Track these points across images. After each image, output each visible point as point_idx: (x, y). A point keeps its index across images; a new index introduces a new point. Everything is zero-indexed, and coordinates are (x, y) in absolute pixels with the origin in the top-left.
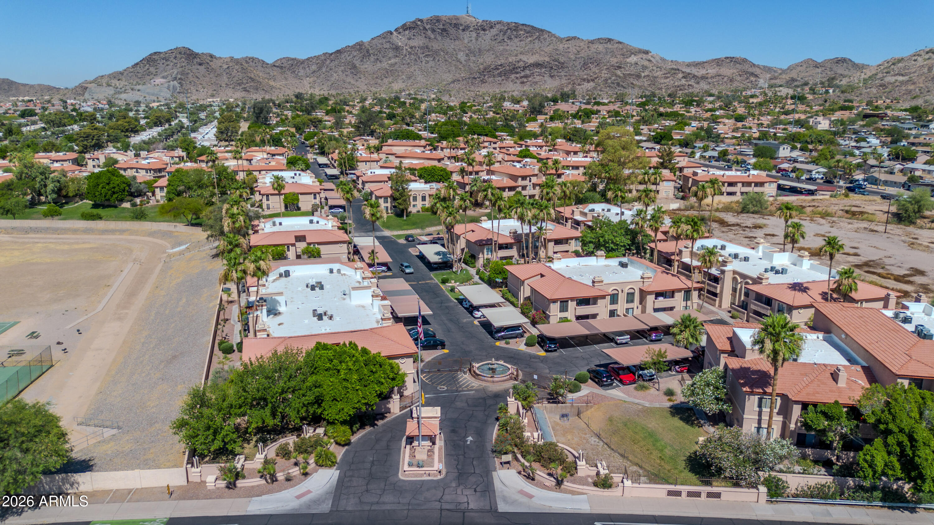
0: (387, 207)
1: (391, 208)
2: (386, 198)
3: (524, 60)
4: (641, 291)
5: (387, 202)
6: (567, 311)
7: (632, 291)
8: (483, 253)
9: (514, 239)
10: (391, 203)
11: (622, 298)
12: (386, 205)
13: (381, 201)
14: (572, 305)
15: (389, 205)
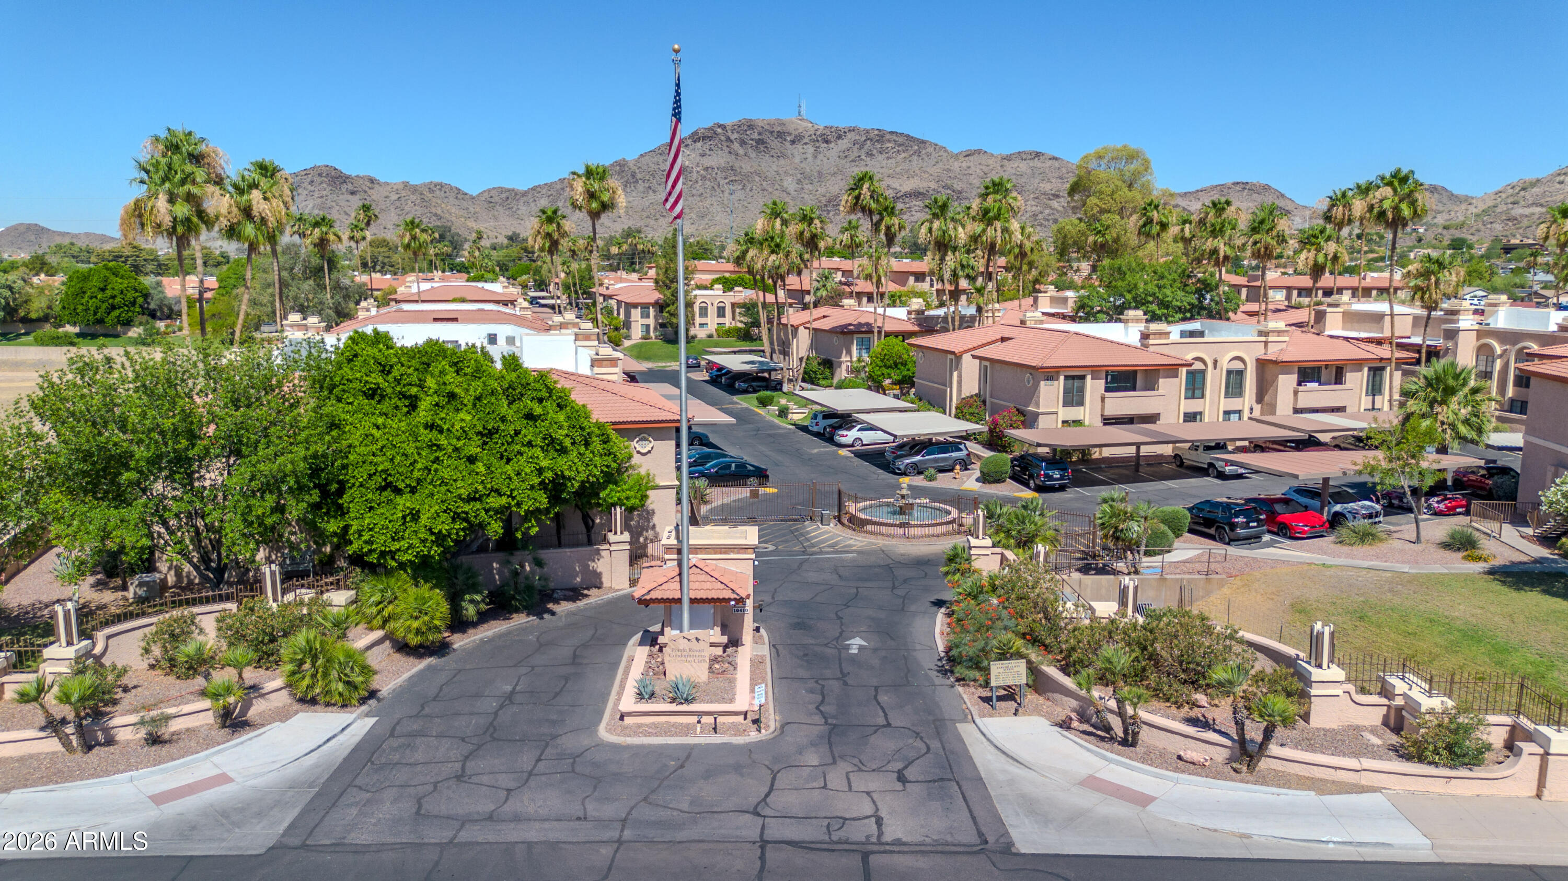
0: (648, 326)
1: (655, 329)
2: (645, 306)
3: (894, 186)
4: (1262, 364)
5: (648, 316)
6: (1081, 403)
7: (1238, 365)
8: (849, 353)
9: (919, 325)
10: (655, 317)
11: (1214, 382)
12: (646, 321)
13: (636, 314)
14: (1094, 387)
15: (651, 322)
